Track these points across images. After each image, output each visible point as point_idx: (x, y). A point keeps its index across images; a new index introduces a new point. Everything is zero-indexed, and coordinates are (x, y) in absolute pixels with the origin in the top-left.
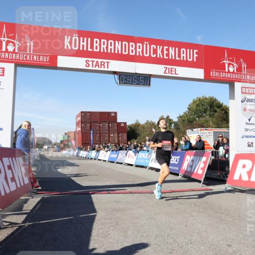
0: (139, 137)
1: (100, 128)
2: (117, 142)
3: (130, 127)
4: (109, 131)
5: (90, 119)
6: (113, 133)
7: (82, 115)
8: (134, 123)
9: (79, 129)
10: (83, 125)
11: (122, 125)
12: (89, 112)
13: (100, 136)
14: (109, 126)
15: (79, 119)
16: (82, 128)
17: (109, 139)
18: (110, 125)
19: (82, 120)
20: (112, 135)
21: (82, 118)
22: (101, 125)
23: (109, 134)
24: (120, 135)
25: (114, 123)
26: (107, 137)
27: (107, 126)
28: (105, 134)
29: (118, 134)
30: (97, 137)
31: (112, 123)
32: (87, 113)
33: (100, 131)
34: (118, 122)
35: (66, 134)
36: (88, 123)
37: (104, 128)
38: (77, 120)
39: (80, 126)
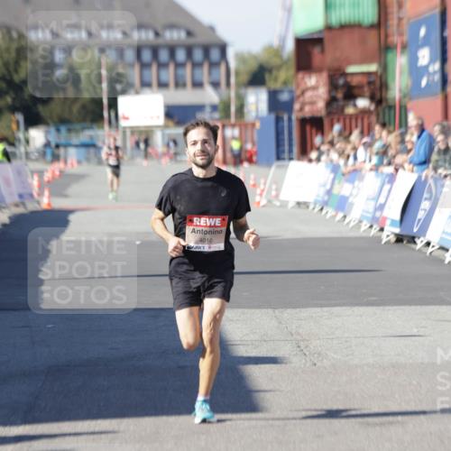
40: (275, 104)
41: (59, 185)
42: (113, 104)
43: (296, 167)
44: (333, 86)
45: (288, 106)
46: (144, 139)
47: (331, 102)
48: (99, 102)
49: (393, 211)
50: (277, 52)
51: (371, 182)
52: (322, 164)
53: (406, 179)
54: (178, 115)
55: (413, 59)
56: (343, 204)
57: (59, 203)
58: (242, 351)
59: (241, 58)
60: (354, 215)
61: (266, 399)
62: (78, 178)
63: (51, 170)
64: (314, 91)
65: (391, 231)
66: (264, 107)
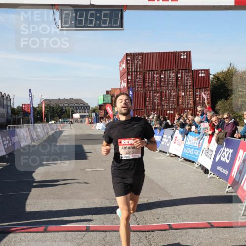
1: (161, 81)
2: (192, 106)
3: (216, 77)
4: (177, 86)
5: (142, 67)
6: (185, 90)
7: (127, 60)
8: (225, 70)
9: (125, 84)
10: (130, 78)
11: (202, 75)
12: (140, 54)
13: (161, 96)
14: (177, 78)
15: (124, 66)
16: (128, 83)
17: (178, 100)
18: (179, 76)
19: (128, 68)
20: (183, 94)
21: (128, 66)
22: (162, 76)
23: (177, 92)
24: (197, 94)
25: (187, 72)
26: (175, 98)
27: (174, 78)
28: (171, 92)
29: (193, 92)
30: (156, 98)
31: (182, 72)
32: (137, 55)
33: (161, 87)
34: (193, 69)
35: (108, 92)
36: (140, 74)
37: (168, 81)
38: (121, 70)
39: (125, 79)
41: (63, 127)
42: (72, 115)
43: (98, 124)
44: (105, 112)
45: (98, 115)
47: (104, 114)
48: (70, 115)
50: (97, 107)
52: (102, 124)
54: (82, 117)
57: (63, 130)
58: (86, 151)
59: (91, 108)
61: (89, 158)
62: (66, 126)
63: (62, 125)
64: (102, 113)
66: (95, 115)
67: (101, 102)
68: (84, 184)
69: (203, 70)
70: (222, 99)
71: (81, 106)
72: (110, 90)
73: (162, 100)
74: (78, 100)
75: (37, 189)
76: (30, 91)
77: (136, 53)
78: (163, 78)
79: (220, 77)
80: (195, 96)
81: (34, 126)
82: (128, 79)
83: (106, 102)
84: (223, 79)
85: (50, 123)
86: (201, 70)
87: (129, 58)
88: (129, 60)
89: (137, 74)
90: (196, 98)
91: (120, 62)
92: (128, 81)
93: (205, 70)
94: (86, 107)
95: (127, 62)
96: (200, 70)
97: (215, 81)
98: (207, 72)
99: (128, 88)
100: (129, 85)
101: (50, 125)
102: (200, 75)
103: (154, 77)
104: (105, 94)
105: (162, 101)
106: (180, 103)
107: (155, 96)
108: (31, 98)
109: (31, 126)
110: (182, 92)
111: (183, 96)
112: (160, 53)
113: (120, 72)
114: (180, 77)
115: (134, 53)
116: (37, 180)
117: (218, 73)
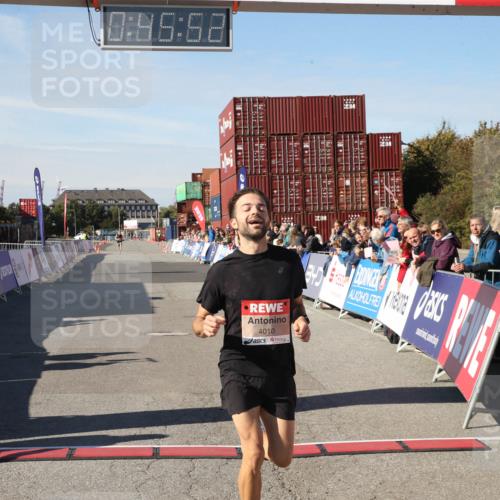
0: (447, 188)
1: (303, 156)
2: (366, 206)
3: (415, 149)
4: (336, 165)
5: (265, 126)
6: (352, 174)
7: (236, 112)
8: (433, 134)
9: (229, 161)
10: (240, 148)
11: (386, 144)
12: (261, 100)
13: (304, 186)
14: (335, 149)
15: (229, 124)
16: (237, 158)
17: (337, 195)
18: (340, 145)
19: (236, 129)
20: (348, 182)
21: (238, 123)
22: (306, 146)
23: (336, 179)
24: (376, 182)
25: (355, 139)
26: (331, 189)
27: (329, 150)
28: (323, 178)
29: (369, 178)
30: (293, 190)
31: (345, 139)
32: (254, 102)
33: (303, 167)
34: (368, 132)
35: (195, 177)
36: (261, 141)
37: (317, 156)
38: (223, 131)
39: (231, 151)
40: (172, 223)
41: (103, 248)
42: (122, 223)
43: (176, 241)
44: (189, 217)
45: (176, 223)
46: (131, 233)
47: (188, 222)
48: (117, 222)
49: (204, 254)
50: (173, 207)
51: (197, 245)
52: (182, 241)
53: (207, 245)
54: (142, 226)
55: (213, 209)
56: (189, 252)
57: (102, 252)
58: (150, 296)
59: (162, 209)
60: (193, 255)
62: (110, 245)
63: (101, 242)
64: (183, 219)
65: (203, 260)
66: (168, 224)
67: (182, 197)
68: (147, 363)
69: (388, 135)
70: (425, 192)
71: (140, 205)
72: (200, 171)
73: (304, 195)
74: (133, 192)
75: (52, 372)
76: (37, 173)
77: (254, 98)
78: (307, 149)
79: (423, 148)
80: (371, 187)
81: (45, 244)
82: (237, 151)
83: (191, 196)
84: (427, 153)
85: (77, 238)
86: (385, 135)
87: (239, 108)
88: (239, 111)
89: (255, 141)
90: (373, 190)
91: (221, 116)
92: (237, 155)
93: (391, 134)
94: (150, 207)
95: (236, 116)
96: (382, 135)
97: (411, 157)
98: (396, 138)
99: (237, 169)
100: (239, 162)
101: (77, 242)
102: (382, 144)
103: (289, 147)
104: (190, 180)
105: (306, 196)
106: (341, 200)
107: (291, 186)
108: (39, 186)
109: (38, 245)
110: (346, 178)
111: (347, 187)
112: (302, 98)
113: (221, 135)
114: (341, 148)
115: (249, 98)
116: (51, 354)
117: (418, 142)
